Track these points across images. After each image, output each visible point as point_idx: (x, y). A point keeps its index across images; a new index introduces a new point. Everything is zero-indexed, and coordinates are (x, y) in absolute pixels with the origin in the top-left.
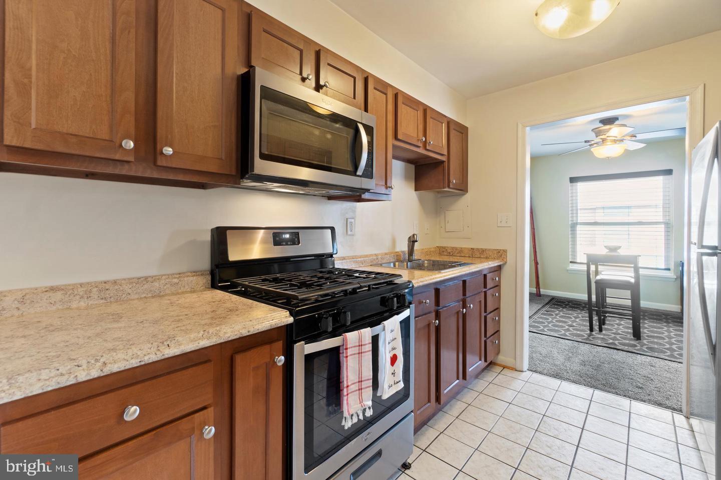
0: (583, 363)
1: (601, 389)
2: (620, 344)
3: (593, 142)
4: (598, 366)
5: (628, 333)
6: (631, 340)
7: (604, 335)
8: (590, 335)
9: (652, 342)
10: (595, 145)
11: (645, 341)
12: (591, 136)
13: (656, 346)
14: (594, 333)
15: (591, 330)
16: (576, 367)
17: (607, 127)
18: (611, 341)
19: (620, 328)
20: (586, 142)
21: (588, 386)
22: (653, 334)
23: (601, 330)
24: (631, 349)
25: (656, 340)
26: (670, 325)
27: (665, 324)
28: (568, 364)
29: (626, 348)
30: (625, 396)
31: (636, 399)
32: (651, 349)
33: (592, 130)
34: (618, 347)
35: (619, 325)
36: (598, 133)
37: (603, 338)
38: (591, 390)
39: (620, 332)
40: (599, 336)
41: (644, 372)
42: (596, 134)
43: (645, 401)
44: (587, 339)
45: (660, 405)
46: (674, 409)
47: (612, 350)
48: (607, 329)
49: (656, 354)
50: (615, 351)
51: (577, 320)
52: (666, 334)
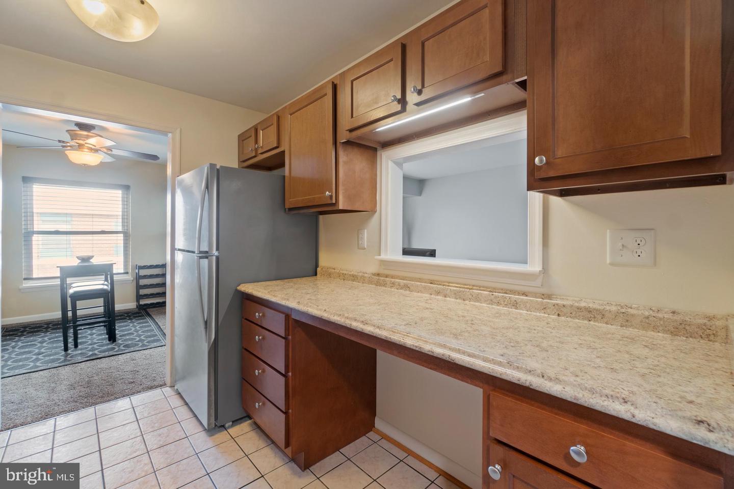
0: (72, 387)
1: (101, 403)
2: (100, 352)
3: (68, 144)
4: (89, 382)
5: (103, 339)
6: (108, 344)
7: (81, 349)
8: (66, 355)
9: (125, 340)
10: (69, 148)
11: (120, 342)
12: (67, 137)
13: (130, 342)
14: (69, 352)
15: (66, 349)
16: (66, 395)
17: (85, 133)
18: (91, 353)
19: (94, 337)
20: (60, 141)
21: (87, 406)
22: (123, 333)
23: (76, 345)
24: (111, 353)
25: (128, 337)
26: (133, 320)
27: (129, 321)
28: (55, 397)
29: (107, 354)
30: (124, 396)
31: (133, 394)
32: (127, 346)
33: (67, 131)
34: (99, 356)
35: (92, 334)
36: (74, 136)
37: (81, 353)
38: (91, 410)
39: (95, 341)
40: (75, 353)
41: (129, 368)
42: (71, 135)
43: (140, 392)
44: (65, 360)
45: (151, 388)
46: (161, 386)
47: (95, 361)
48: (82, 343)
49: (132, 349)
50: (98, 360)
51: (44, 344)
52: (133, 329)
